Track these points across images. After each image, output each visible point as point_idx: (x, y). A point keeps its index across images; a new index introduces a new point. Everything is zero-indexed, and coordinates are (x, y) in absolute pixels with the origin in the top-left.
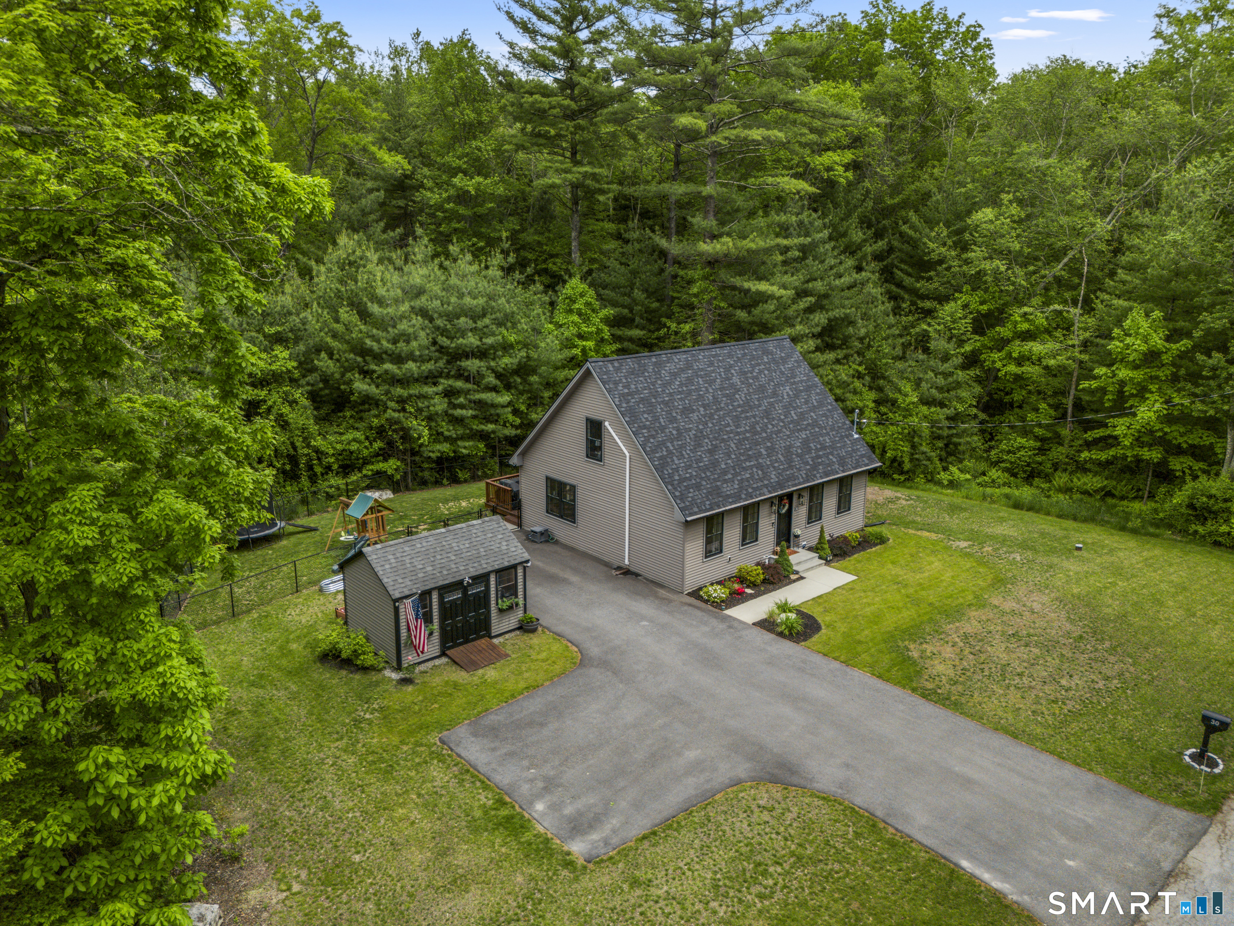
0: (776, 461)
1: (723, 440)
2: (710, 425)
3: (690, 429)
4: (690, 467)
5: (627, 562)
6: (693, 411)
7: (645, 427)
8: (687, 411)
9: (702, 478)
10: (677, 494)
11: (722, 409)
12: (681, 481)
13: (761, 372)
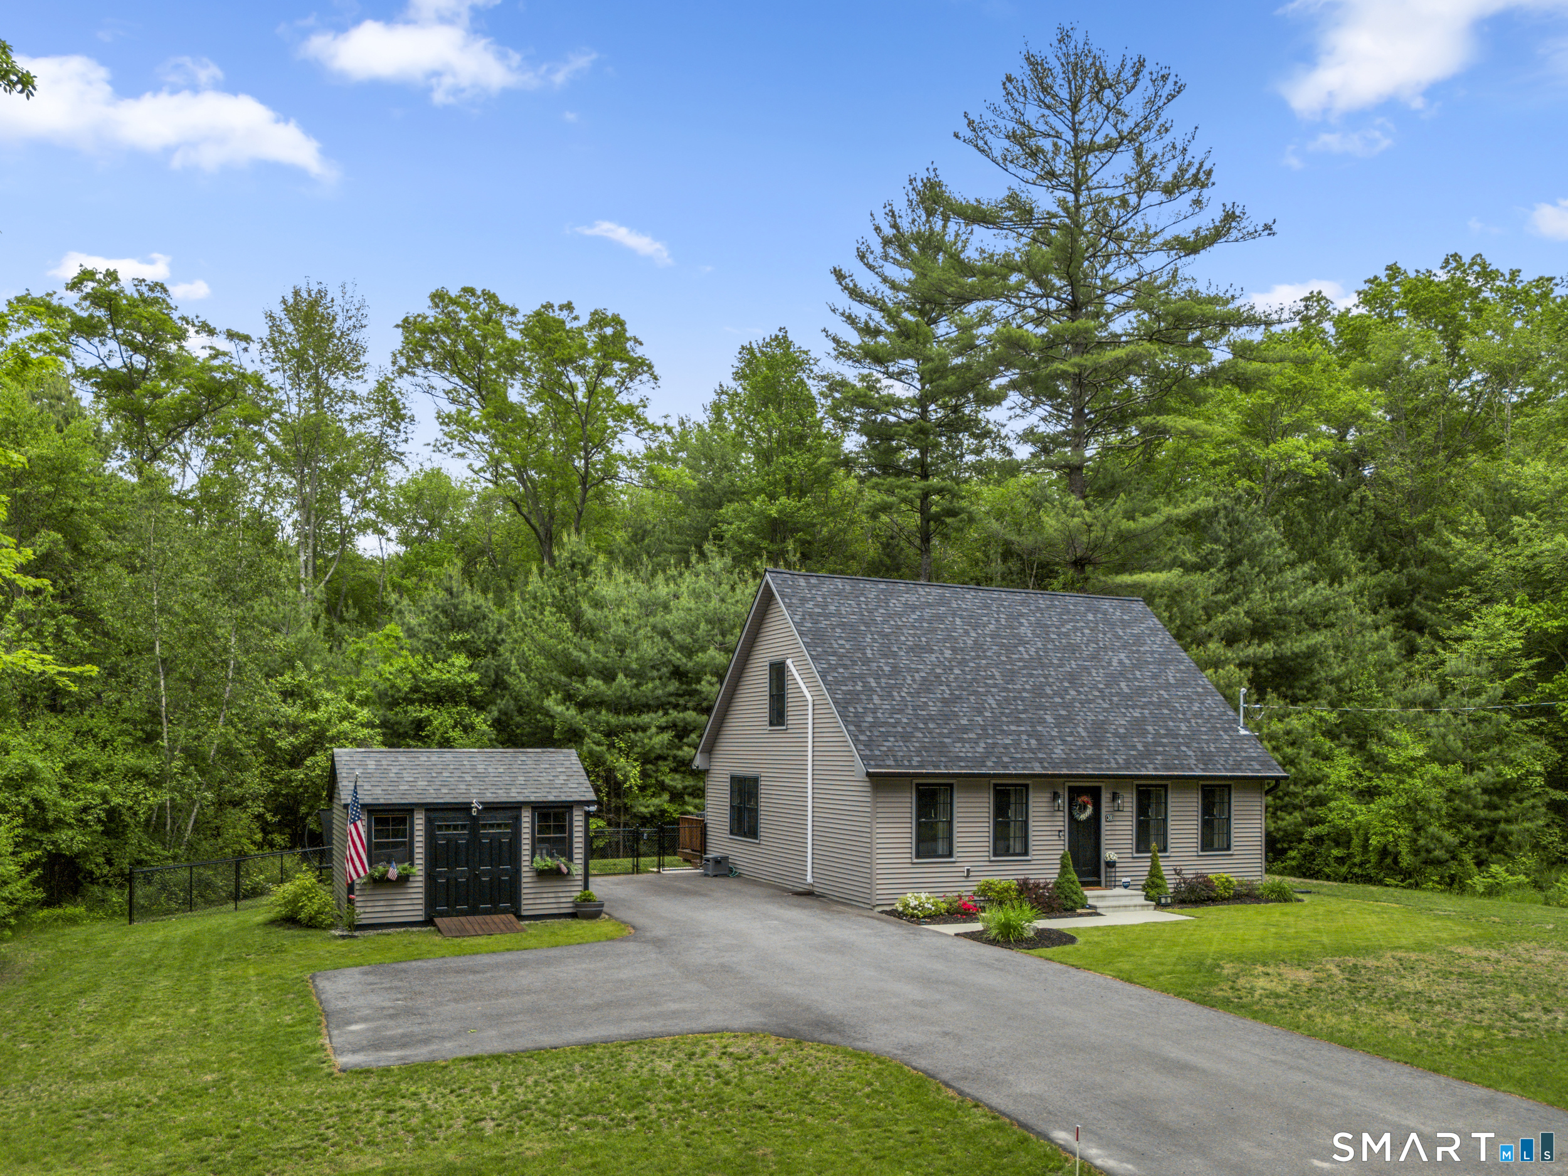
0: (1071, 734)
1: (975, 693)
2: (957, 671)
3: (918, 671)
4: (901, 711)
5: (809, 879)
6: (932, 651)
7: (834, 654)
8: (917, 650)
9: (917, 729)
10: (862, 738)
11: (986, 657)
12: (873, 725)
13: (1075, 629)
